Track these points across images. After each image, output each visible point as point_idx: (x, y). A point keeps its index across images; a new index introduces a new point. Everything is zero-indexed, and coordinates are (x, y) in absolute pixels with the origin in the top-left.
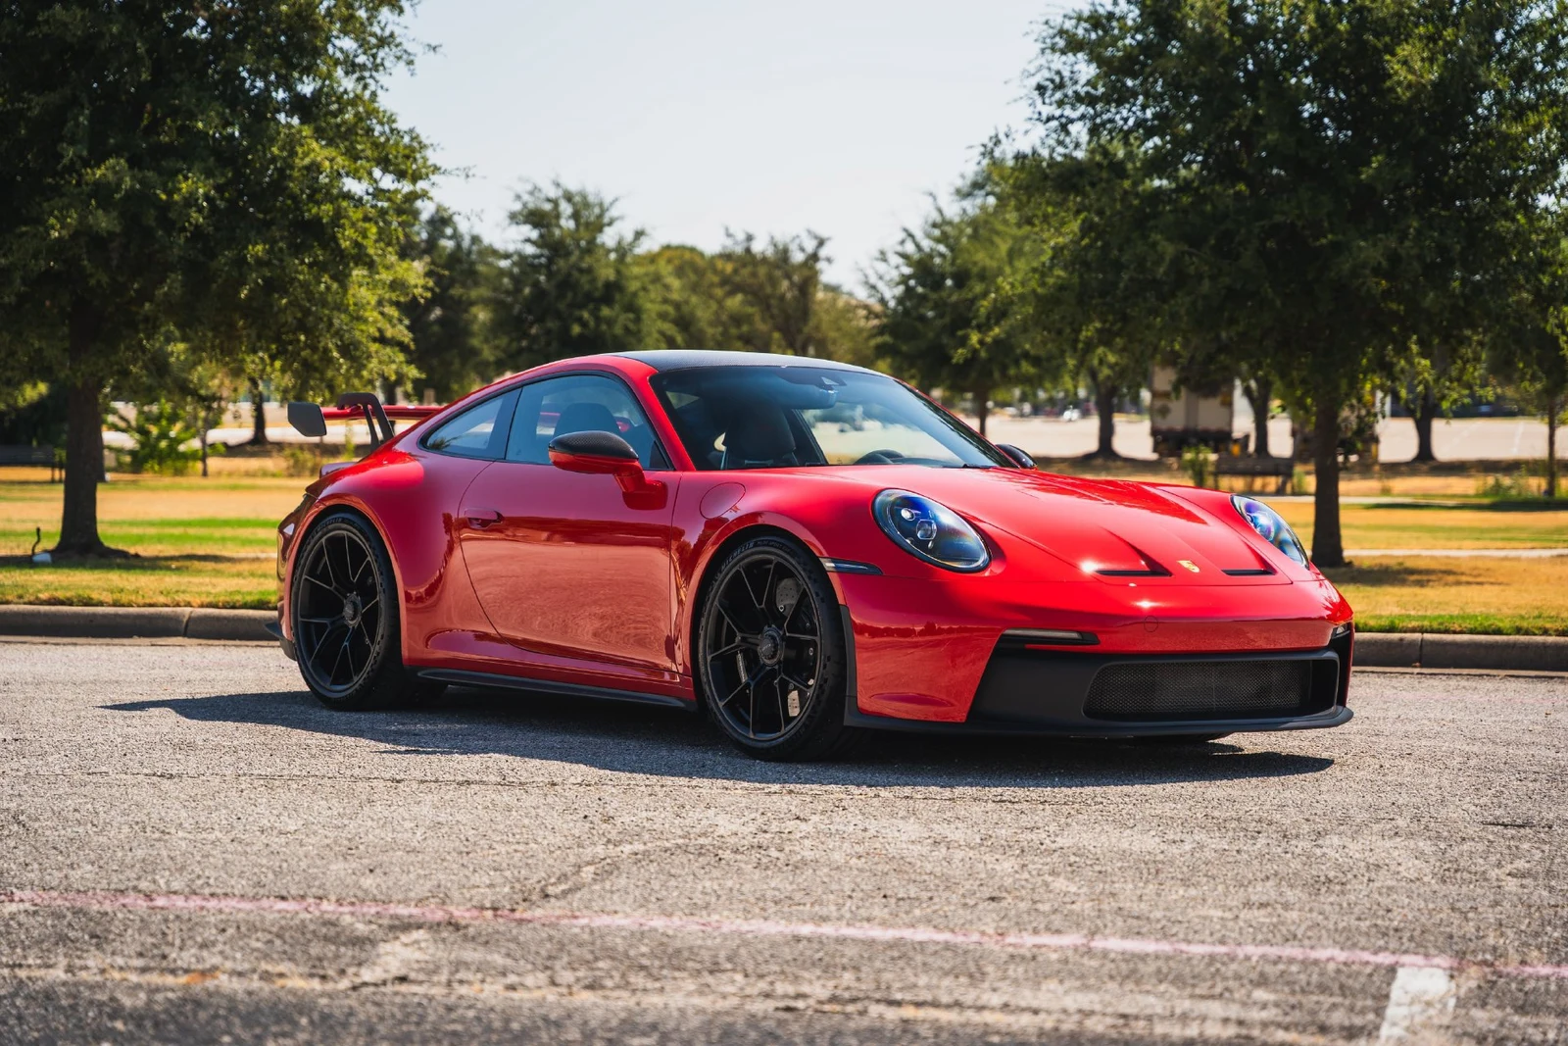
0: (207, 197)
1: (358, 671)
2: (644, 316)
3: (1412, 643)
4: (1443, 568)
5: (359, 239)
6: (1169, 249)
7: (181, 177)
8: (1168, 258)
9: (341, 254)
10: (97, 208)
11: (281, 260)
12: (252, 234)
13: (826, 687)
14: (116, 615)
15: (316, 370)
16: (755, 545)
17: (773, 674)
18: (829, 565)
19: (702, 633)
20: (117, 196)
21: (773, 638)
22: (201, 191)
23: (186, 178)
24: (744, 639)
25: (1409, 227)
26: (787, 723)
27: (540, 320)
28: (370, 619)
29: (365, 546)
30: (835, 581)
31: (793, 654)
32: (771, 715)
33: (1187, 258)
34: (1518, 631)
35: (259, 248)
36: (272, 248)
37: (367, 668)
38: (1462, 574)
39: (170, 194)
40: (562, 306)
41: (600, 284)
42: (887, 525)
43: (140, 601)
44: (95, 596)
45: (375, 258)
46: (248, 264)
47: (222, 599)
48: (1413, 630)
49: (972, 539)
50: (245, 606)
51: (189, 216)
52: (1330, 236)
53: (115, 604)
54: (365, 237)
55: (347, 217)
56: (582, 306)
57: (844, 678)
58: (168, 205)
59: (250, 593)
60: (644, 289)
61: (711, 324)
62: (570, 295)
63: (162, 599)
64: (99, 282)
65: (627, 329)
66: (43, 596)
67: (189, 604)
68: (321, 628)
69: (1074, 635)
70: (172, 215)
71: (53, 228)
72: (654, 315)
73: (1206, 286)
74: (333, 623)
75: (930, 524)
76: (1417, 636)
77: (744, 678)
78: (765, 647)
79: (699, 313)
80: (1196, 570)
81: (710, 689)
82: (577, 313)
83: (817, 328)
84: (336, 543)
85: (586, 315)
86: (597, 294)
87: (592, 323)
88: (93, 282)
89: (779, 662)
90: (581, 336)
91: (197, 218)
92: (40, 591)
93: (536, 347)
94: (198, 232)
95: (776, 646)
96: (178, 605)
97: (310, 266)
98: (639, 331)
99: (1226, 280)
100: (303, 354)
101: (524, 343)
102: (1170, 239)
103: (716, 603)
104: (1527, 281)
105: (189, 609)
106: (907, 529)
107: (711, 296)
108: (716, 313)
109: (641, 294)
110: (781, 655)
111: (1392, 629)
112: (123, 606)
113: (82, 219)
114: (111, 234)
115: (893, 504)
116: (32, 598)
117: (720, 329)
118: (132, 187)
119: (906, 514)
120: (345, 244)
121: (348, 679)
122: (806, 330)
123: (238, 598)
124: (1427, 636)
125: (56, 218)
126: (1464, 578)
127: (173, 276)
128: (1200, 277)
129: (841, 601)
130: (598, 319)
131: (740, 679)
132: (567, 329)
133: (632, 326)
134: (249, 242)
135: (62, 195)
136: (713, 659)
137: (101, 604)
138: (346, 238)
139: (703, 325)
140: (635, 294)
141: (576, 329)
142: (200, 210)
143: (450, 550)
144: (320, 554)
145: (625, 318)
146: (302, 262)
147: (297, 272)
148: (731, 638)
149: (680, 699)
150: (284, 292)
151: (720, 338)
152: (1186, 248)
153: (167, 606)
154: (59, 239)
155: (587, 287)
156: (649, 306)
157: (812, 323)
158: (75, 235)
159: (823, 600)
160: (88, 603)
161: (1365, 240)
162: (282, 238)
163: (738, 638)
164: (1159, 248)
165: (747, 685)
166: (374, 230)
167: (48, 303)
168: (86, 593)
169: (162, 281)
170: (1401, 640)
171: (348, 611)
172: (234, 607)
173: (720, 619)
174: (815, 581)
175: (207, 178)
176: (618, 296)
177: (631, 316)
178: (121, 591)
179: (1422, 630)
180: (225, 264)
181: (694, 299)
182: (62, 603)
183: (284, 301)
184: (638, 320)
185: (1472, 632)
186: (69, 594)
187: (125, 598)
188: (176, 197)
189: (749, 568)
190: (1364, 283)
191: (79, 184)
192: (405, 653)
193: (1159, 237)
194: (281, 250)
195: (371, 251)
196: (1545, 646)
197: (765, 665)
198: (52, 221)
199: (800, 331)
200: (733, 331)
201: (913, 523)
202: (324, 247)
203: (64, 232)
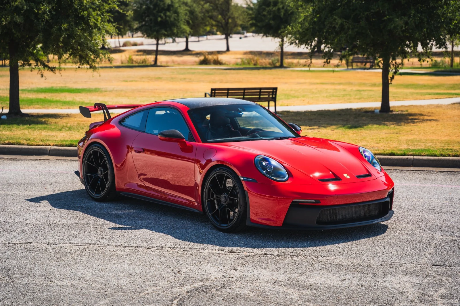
0: (50, 11)
1: (103, 191)
2: (180, 15)
3: (410, 160)
4: (419, 113)
5: (96, 22)
6: (339, 21)
7: (41, 5)
8: (339, 24)
9: (91, 26)
10: (16, 15)
11: (72, 29)
12: (63, 21)
13: (241, 214)
14: (28, 149)
15: (83, 58)
16: (220, 170)
17: (225, 207)
18: (242, 178)
19: (204, 193)
20: (22, 12)
21: (225, 197)
22: (48, 9)
23: (43, 5)
24: (216, 197)
25: (411, 13)
26: (230, 222)
27: (148, 16)
28: (106, 176)
29: (104, 155)
30: (244, 183)
31: (231, 202)
32: (225, 219)
33: (345, 23)
34: (442, 155)
35: (66, 25)
36: (69, 25)
37: (106, 189)
38: (425, 115)
39: (38, 10)
40: (155, 12)
41: (166, 5)
42: (258, 167)
43: (35, 144)
44: (22, 142)
45: (101, 27)
46: (62, 30)
47: (59, 143)
48: (411, 155)
49: (284, 171)
50: (66, 146)
51: (44, 17)
52: (387, 17)
53: (28, 145)
54: (97, 21)
55: (92, 15)
56: (161, 12)
57: (246, 211)
58: (38, 13)
59: (67, 141)
60: (180, 6)
61: (200, 12)
62: (157, 9)
63: (41, 143)
64: (17, 36)
65: (175, 19)
66: (6, 142)
67: (50, 145)
68: (91, 177)
69: (314, 201)
70: (39, 16)
71: (3, 21)
72: (183, 14)
73: (350, 32)
74: (95, 176)
75: (271, 166)
76: (412, 157)
77: (217, 207)
78: (223, 199)
79: (196, 9)
80: (349, 177)
81: (207, 210)
82: (159, 14)
83: (232, 14)
84: (95, 153)
85: (162, 15)
86: (166, 8)
87: (164, 17)
88: (15, 36)
89: (227, 204)
90: (161, 21)
91: (47, 18)
92: (5, 140)
93: (147, 24)
94: (47, 21)
95: (226, 200)
96: (46, 145)
97: (81, 30)
98: (178, 19)
99: (356, 30)
100: (80, 53)
101: (144, 23)
102: (340, 18)
103: (208, 185)
104: (446, 26)
105: (49, 147)
106: (264, 168)
107: (200, 4)
108: (201, 9)
109: (179, 8)
110: (228, 202)
111: (404, 155)
112: (30, 145)
113: (12, 18)
114: (21, 23)
115: (260, 160)
116: (3, 143)
117: (203, 14)
118: (27, 8)
119: (264, 163)
120: (92, 24)
121: (100, 193)
122: (229, 14)
123: (64, 143)
124: (415, 157)
125: (4, 18)
126: (426, 118)
127: (40, 34)
128: (349, 28)
129: (246, 189)
130: (166, 16)
131: (216, 208)
132: (156, 19)
133: (176, 18)
134: (62, 23)
135: (6, 10)
136: (208, 201)
137: (23, 144)
138: (92, 22)
139: (197, 13)
140: (177, 8)
141: (159, 19)
142: (48, 15)
143: (128, 152)
144: (90, 155)
145: (174, 16)
146: (79, 29)
147: (77, 32)
148: (213, 196)
149: (198, 210)
150: (73, 38)
151: (203, 17)
152: (344, 20)
153: (43, 145)
154: (5, 24)
155: (162, 6)
156: (181, 11)
157: (230, 13)
158: (10, 23)
159: (240, 188)
160: (20, 144)
161: (398, 18)
162: (72, 21)
163: (215, 196)
164: (336, 21)
165: (218, 210)
166: (100, 19)
167: (2, 41)
168: (19, 141)
169: (37, 35)
170: (407, 158)
171: (99, 172)
172: (63, 146)
173: (209, 190)
174: (238, 183)
175: (49, 5)
176: (172, 9)
177: (176, 15)
178: (29, 140)
179: (413, 155)
180: (55, 30)
181: (195, 5)
182: (12, 144)
183: (74, 41)
184: (178, 16)
185: (428, 156)
186: (14, 141)
187: (30, 143)
188: (40, 12)
189: (218, 176)
190: (397, 32)
191: (10, 6)
192: (116, 186)
193: (336, 17)
194: (72, 25)
195: (99, 25)
196: (449, 160)
197: (223, 204)
198: (3, 19)
199: (227, 15)
200: (207, 15)
201: (266, 166)
202: (85, 24)
203: (6, 22)
